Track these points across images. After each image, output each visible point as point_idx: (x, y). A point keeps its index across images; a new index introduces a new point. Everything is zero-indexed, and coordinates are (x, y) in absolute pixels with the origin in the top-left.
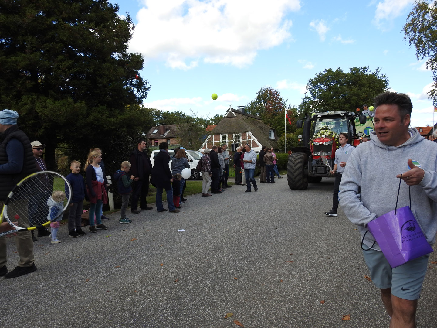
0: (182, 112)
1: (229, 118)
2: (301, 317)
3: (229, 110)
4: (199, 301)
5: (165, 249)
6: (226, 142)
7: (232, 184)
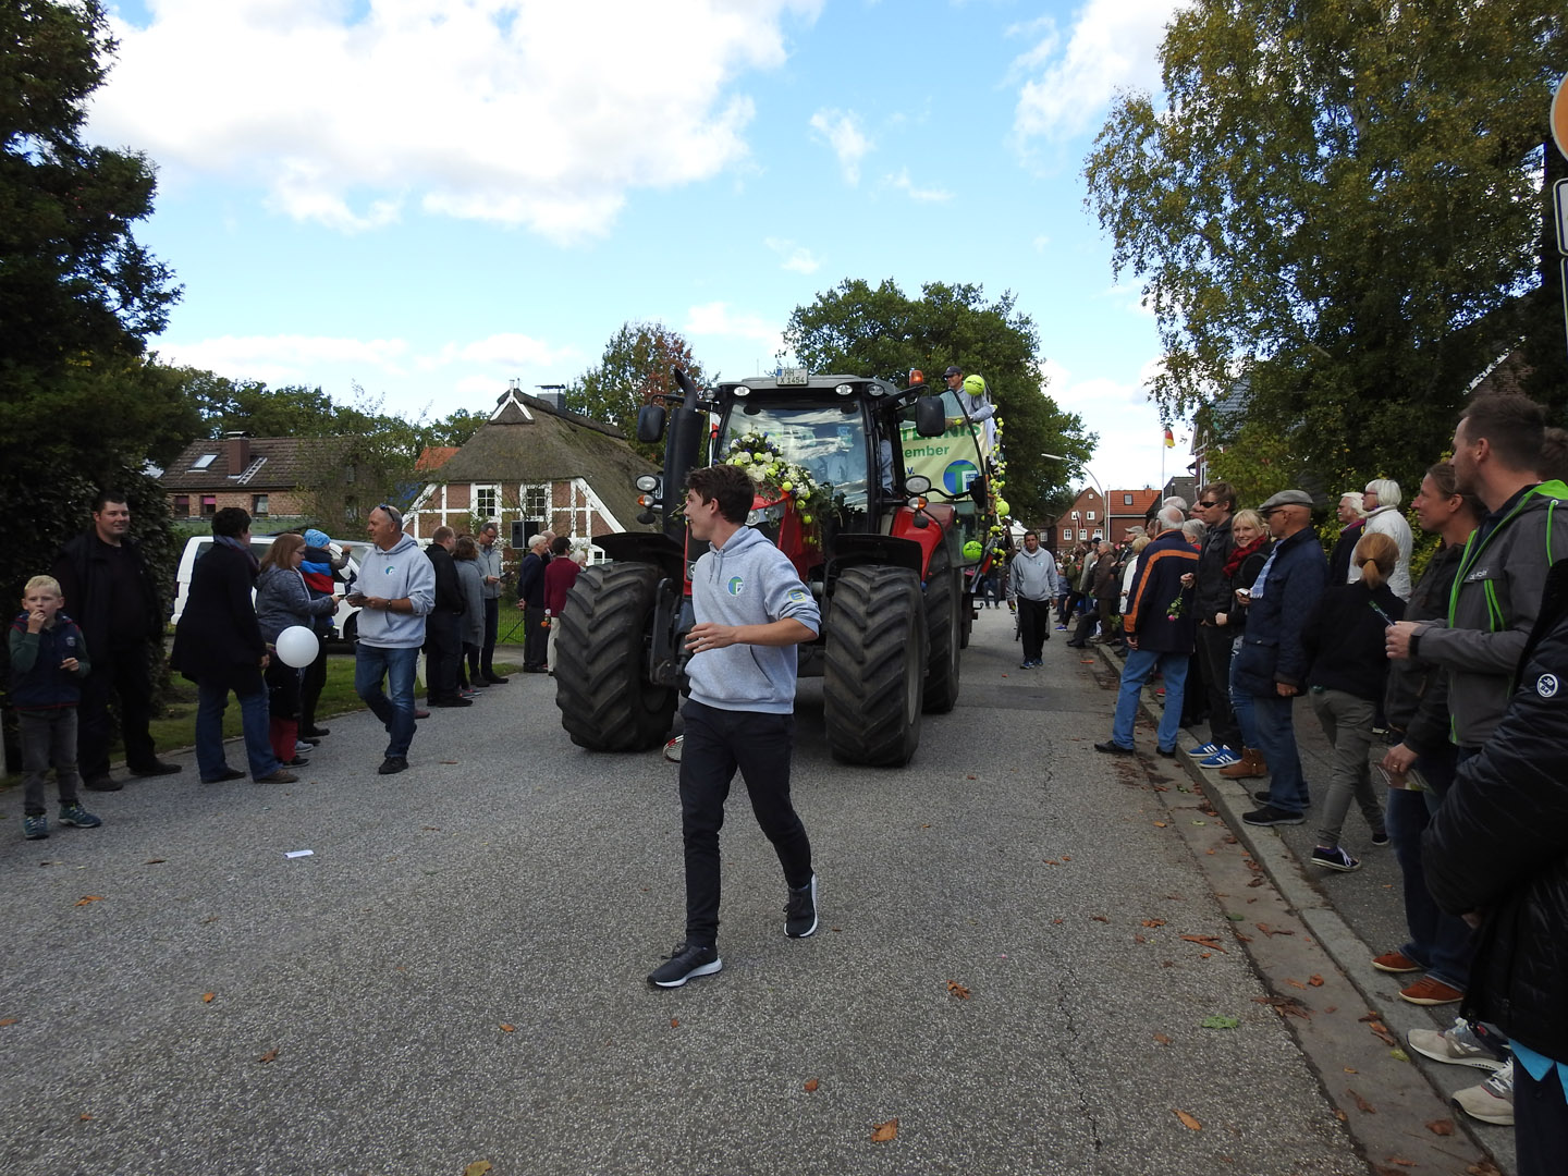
0: (318, 391)
1: (506, 424)
2: (737, 1146)
3: (506, 396)
4: (360, 1128)
5: (225, 933)
6: (491, 512)
7: (512, 669)
